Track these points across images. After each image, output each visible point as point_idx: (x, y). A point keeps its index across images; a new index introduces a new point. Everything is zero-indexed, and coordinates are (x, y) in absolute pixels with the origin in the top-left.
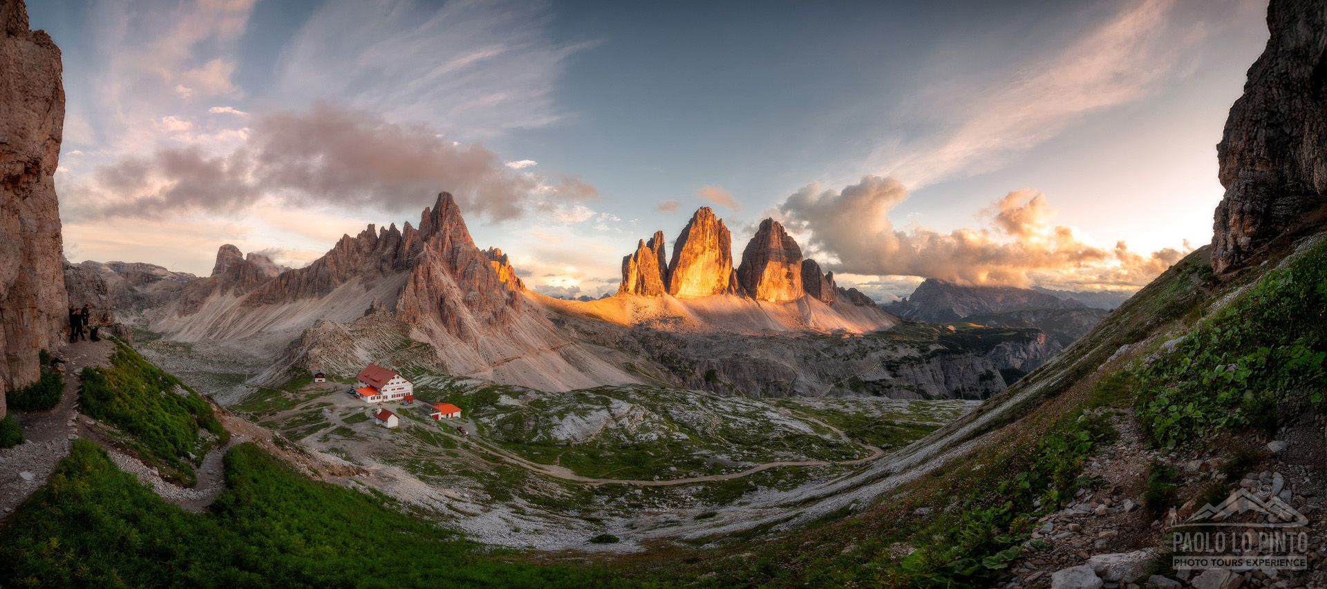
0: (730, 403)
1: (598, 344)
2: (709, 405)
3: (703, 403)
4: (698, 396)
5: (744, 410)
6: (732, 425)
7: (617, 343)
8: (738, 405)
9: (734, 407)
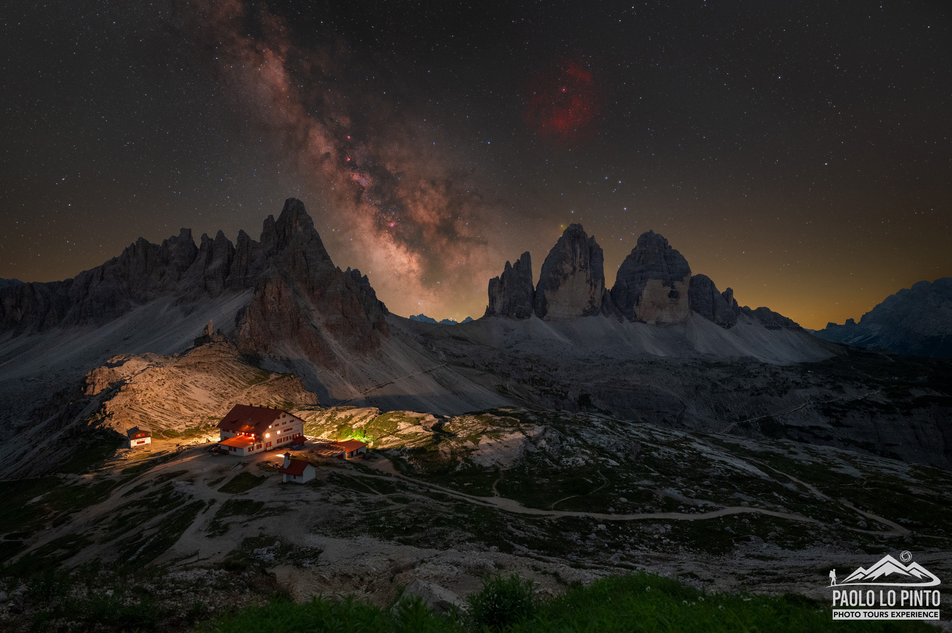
0: (642, 429)
1: (467, 366)
2: (620, 430)
3: (612, 427)
4: (603, 420)
5: (663, 438)
6: (655, 454)
7: (487, 366)
8: (653, 432)
9: (650, 434)
